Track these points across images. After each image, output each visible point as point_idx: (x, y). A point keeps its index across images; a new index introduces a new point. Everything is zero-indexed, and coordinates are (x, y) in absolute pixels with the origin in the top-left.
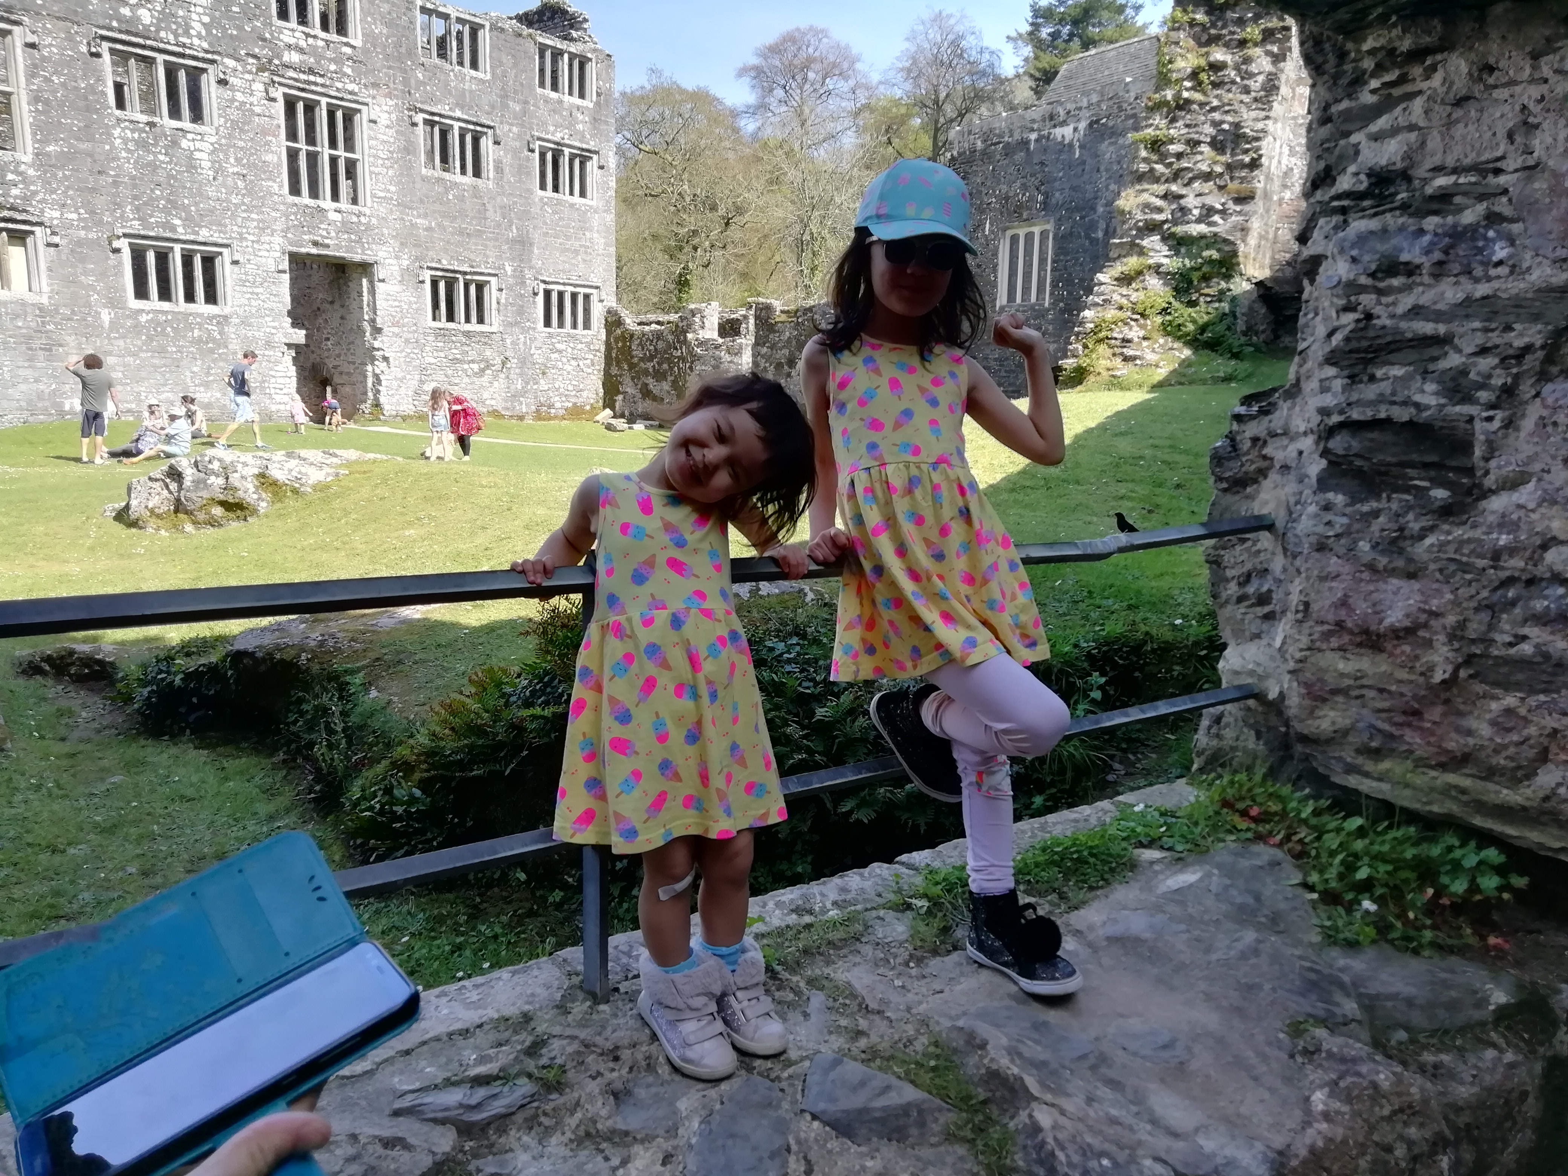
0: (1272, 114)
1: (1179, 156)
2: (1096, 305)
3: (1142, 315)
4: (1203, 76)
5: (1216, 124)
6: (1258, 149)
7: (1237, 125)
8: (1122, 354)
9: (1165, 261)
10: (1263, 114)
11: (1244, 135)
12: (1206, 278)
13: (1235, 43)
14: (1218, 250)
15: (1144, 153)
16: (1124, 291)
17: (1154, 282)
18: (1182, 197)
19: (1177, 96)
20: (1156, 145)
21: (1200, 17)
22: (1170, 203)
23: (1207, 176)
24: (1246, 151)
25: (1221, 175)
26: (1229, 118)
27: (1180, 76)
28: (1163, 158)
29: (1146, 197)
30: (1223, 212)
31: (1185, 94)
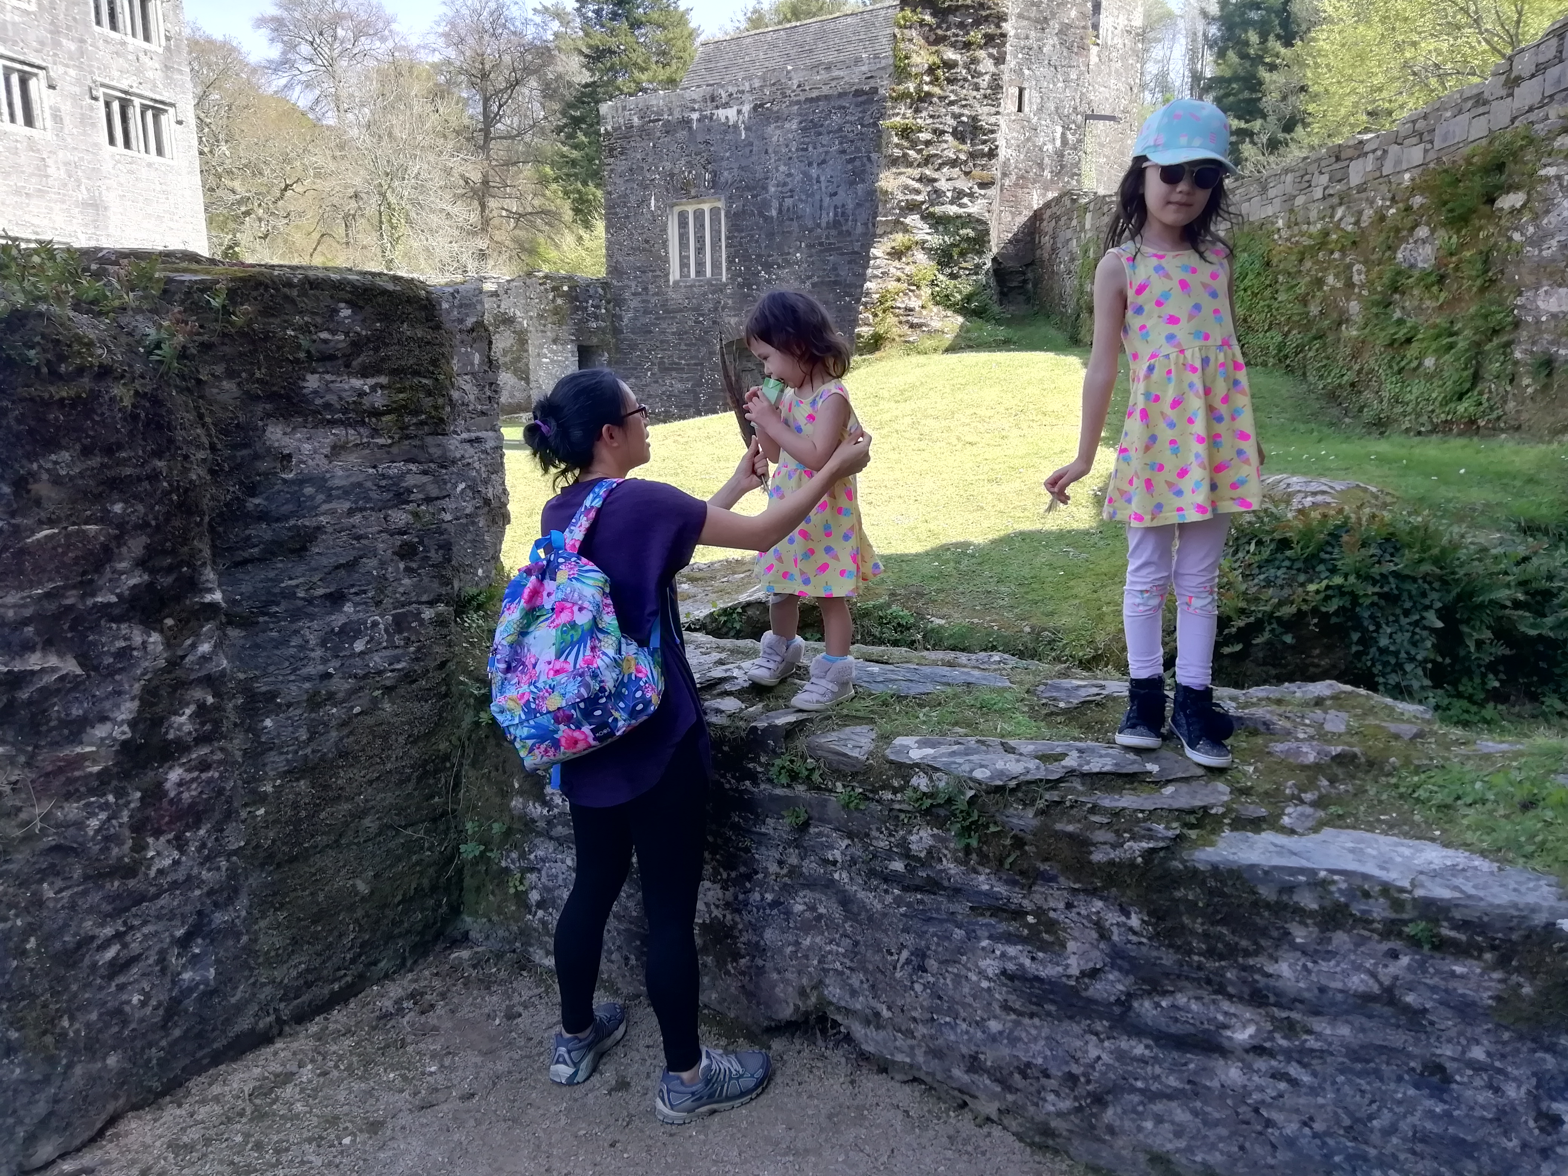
0: (1001, 110)
1: (928, 143)
2: (876, 277)
3: (918, 287)
4: (940, 72)
5: (956, 116)
6: (995, 140)
7: (975, 119)
8: (907, 322)
9: (929, 238)
10: (993, 110)
11: (981, 127)
12: (962, 254)
13: (960, 45)
14: (973, 229)
15: (896, 140)
16: (896, 263)
17: (920, 256)
18: (935, 180)
19: (919, 89)
20: (906, 132)
21: (928, 18)
22: (926, 185)
23: (954, 163)
24: (984, 142)
25: (966, 162)
26: (966, 112)
27: (919, 70)
28: (914, 144)
29: (903, 180)
30: (971, 195)
31: (926, 88)
